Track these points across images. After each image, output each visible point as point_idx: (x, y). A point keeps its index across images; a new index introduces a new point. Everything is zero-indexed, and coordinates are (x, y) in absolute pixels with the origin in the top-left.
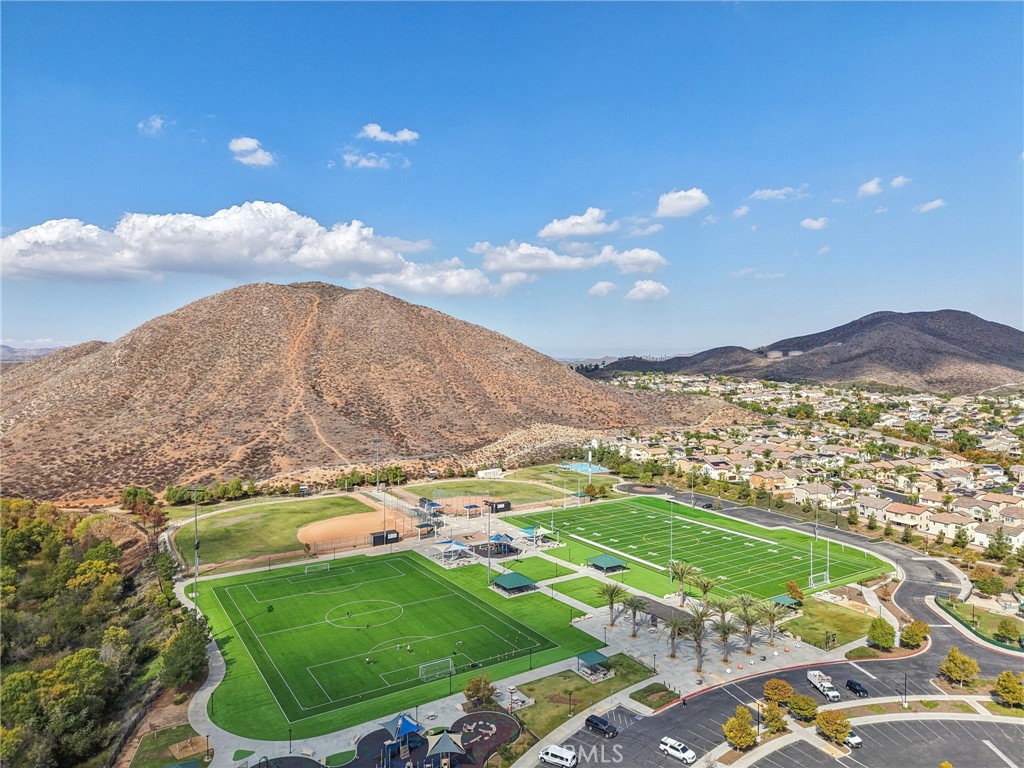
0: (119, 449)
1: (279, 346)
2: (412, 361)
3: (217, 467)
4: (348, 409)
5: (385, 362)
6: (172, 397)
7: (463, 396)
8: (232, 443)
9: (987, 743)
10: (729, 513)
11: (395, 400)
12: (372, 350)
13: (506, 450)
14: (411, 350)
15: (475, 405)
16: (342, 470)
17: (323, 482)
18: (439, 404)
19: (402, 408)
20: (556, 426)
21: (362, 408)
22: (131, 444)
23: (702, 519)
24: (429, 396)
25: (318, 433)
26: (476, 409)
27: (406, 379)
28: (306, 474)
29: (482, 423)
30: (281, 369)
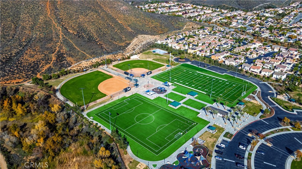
0: (4, 57)
1: (42, 8)
2: (92, 13)
3: (50, 63)
4: (79, 35)
5: (83, 14)
6: (11, 32)
7: (113, 26)
8: (49, 53)
9: (295, 138)
10: (209, 68)
11: (92, 29)
12: (77, 9)
13: (134, 47)
14: (90, 8)
15: (118, 29)
16: (92, 61)
17: (88, 66)
18: (107, 30)
19: (96, 33)
20: (145, 35)
21: (83, 34)
22: (8, 54)
23: (203, 72)
24: (102, 27)
25: (75, 46)
26: (119, 31)
27: (93, 21)
28: (82, 64)
29: (124, 37)
30: (48, 19)
